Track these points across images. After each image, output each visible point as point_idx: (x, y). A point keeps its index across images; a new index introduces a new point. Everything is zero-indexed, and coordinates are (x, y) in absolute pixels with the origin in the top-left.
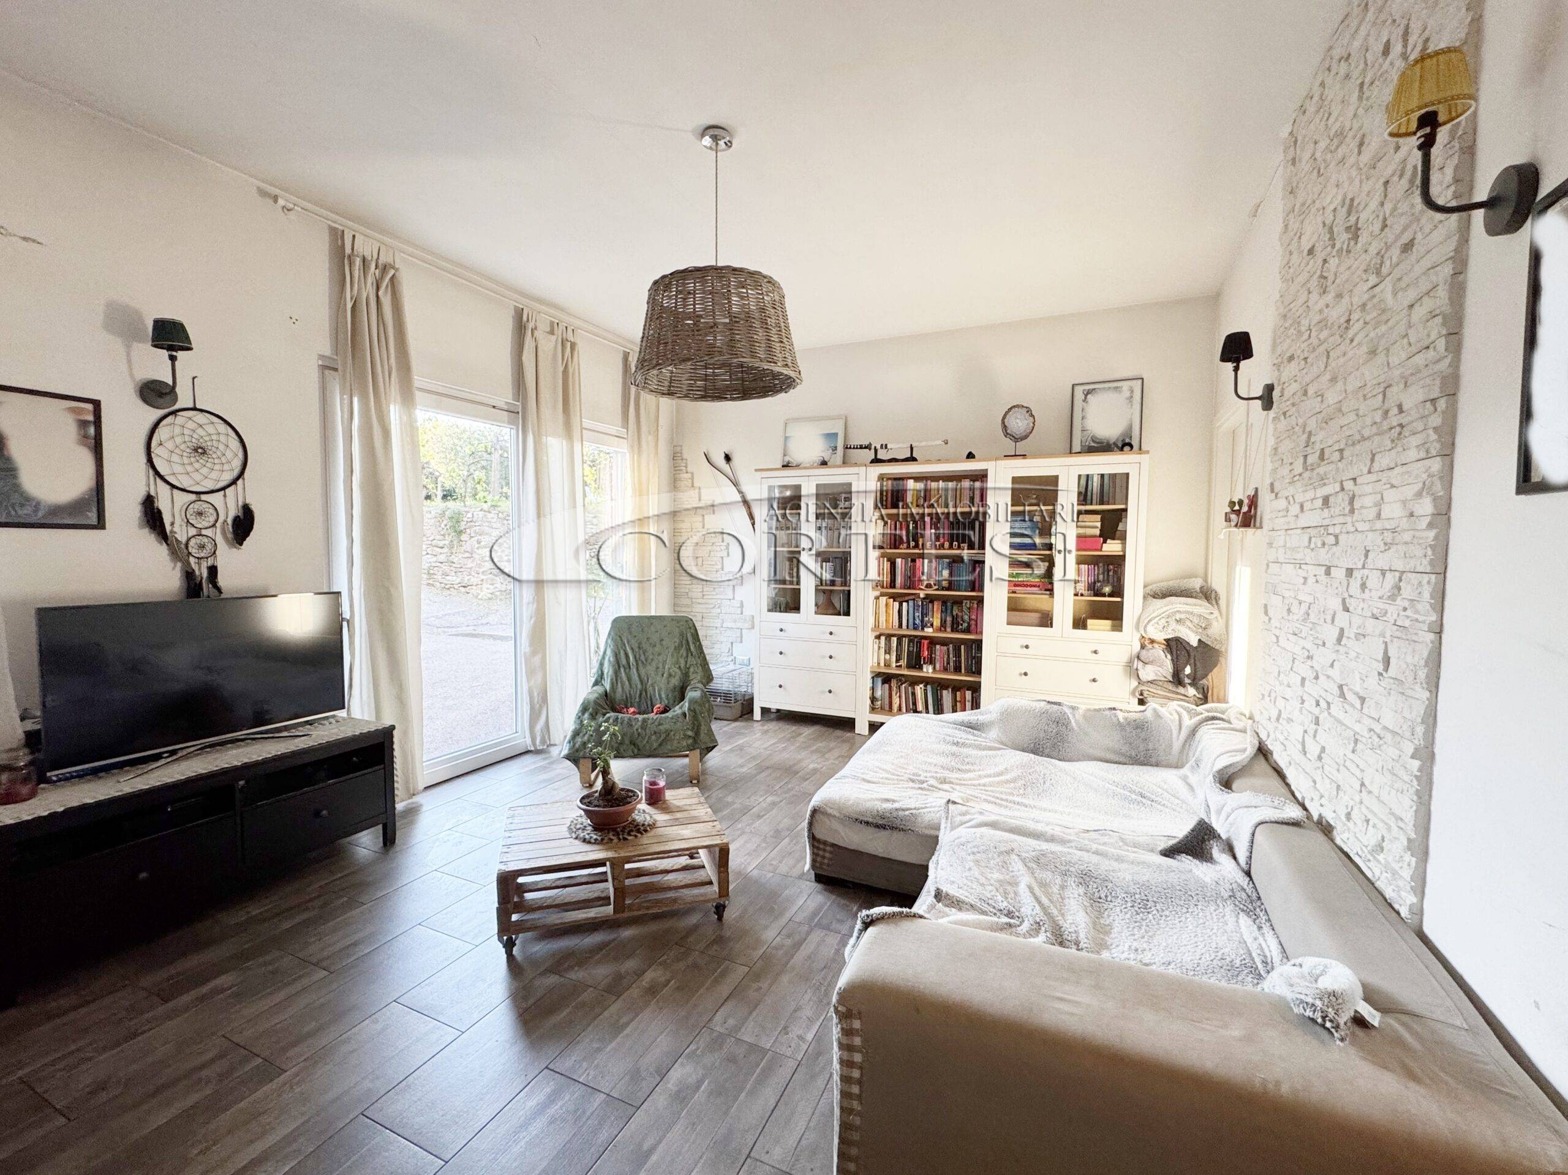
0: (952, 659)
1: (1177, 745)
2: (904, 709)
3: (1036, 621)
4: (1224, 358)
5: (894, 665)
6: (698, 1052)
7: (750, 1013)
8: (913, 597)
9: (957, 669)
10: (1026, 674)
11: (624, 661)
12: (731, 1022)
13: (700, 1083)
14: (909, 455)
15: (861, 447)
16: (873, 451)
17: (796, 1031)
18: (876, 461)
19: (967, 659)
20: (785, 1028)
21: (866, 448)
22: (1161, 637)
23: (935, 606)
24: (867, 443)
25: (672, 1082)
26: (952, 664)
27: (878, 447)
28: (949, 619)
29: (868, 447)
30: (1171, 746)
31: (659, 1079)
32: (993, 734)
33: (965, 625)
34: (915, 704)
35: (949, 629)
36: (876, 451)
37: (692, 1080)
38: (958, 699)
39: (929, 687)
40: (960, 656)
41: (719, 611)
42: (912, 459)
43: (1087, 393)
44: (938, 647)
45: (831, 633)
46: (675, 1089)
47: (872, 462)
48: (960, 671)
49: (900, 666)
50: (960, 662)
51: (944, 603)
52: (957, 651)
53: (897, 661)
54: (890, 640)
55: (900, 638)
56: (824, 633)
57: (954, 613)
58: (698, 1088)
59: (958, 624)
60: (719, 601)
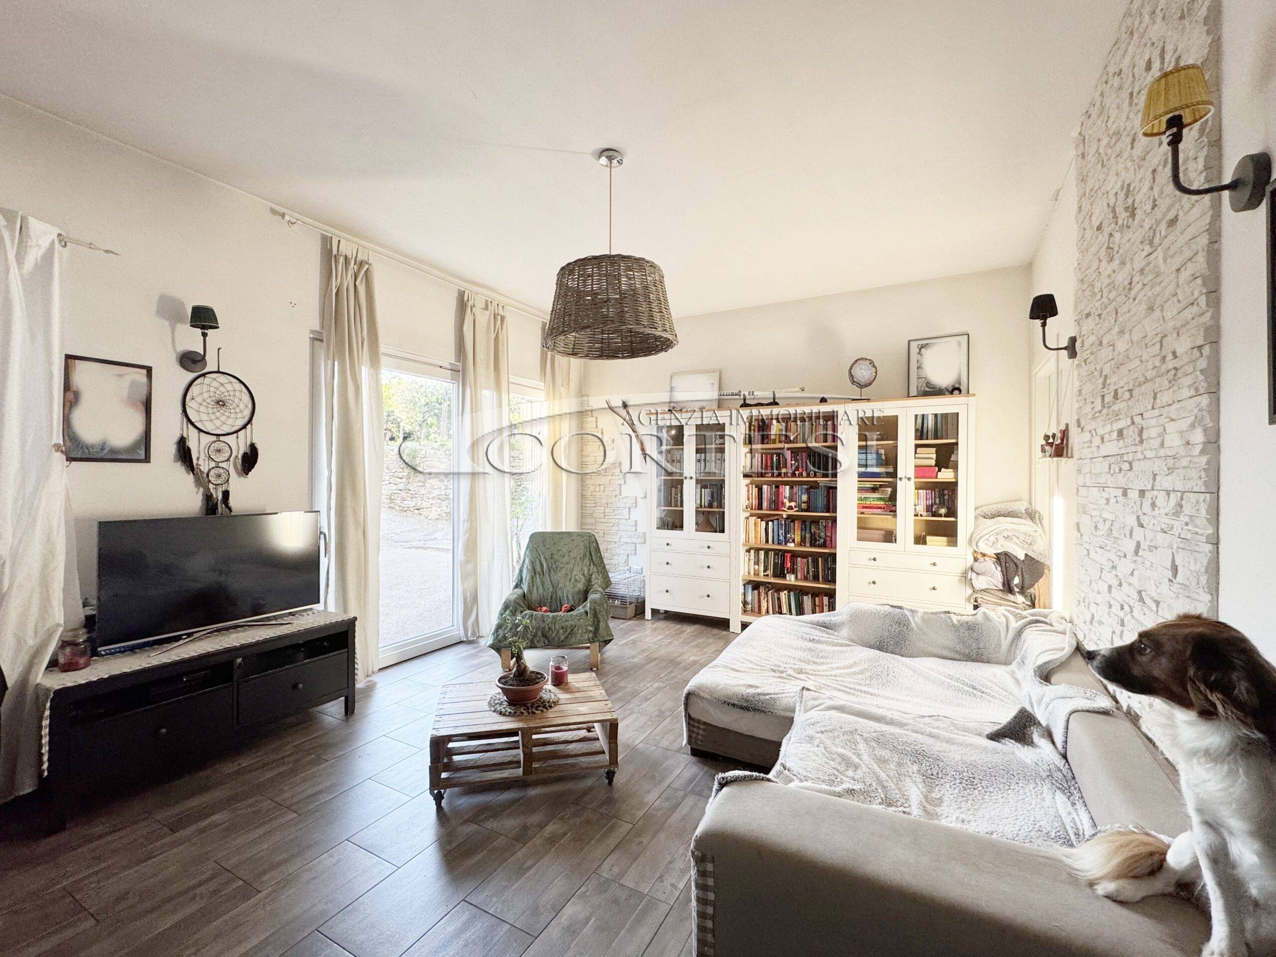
0: (811, 569)
1: (1005, 644)
2: (771, 612)
3: (882, 538)
4: (1032, 317)
5: (762, 574)
6: (588, 894)
7: (631, 864)
8: (777, 517)
9: (816, 578)
10: (874, 583)
11: (538, 569)
12: (616, 870)
13: (588, 919)
17: (669, 880)
18: (745, 405)
19: (823, 570)
20: (661, 877)
22: (991, 551)
23: (796, 525)
24: (737, 391)
25: (565, 917)
28: (808, 535)
29: (738, 394)
30: (999, 645)
31: (554, 914)
32: (845, 632)
33: (822, 541)
34: (780, 607)
35: (808, 544)
37: (582, 916)
38: (817, 603)
39: (792, 594)
40: (818, 568)
41: (617, 528)
42: (775, 403)
43: (922, 347)
44: (799, 559)
45: (709, 547)
46: (567, 923)
47: (742, 406)
48: (818, 580)
49: (767, 575)
50: (818, 572)
52: (815, 563)
53: (765, 571)
54: (758, 553)
55: (767, 551)
56: (702, 547)
57: (813, 531)
58: (587, 923)
59: (816, 540)
60: (618, 521)
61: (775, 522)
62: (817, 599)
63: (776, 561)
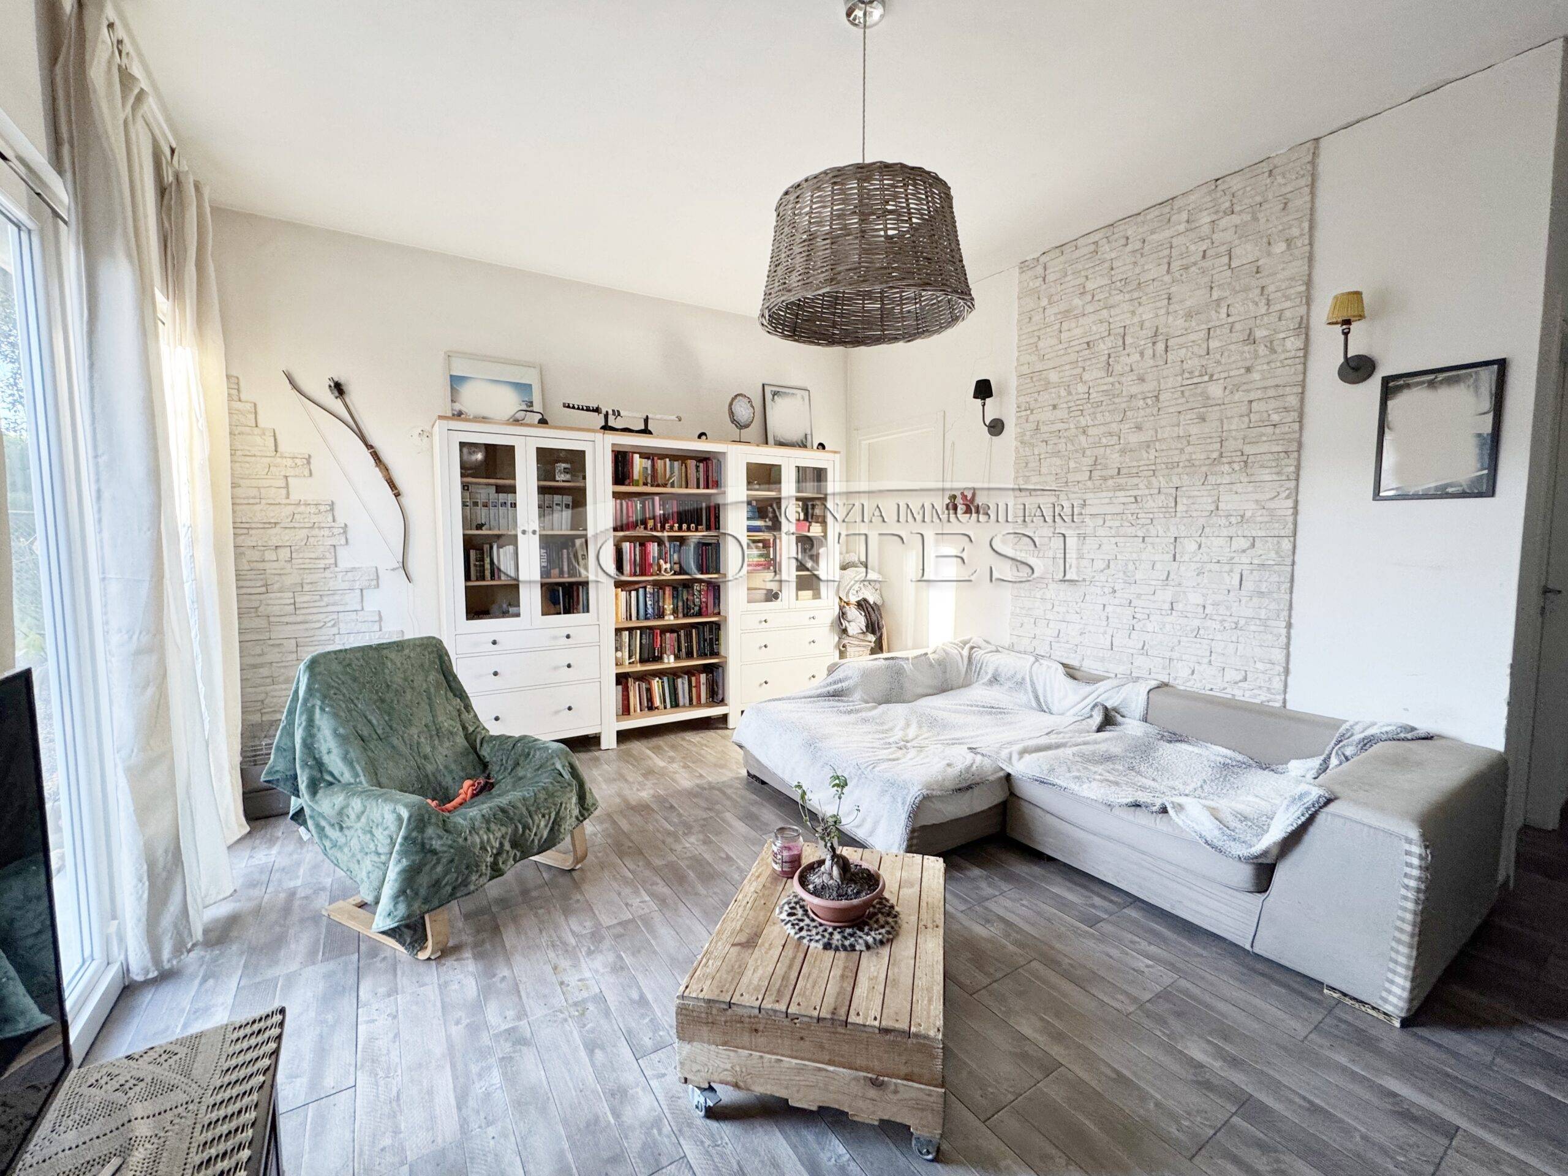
0: (683, 645)
4: (976, 400)
7: (1110, 983)
9: (689, 655)
10: (765, 646)
12: (1121, 997)
14: (643, 427)
15: (588, 409)
16: (602, 416)
19: (699, 643)
20: (1134, 970)
21: (593, 411)
22: (853, 599)
23: (667, 592)
26: (684, 650)
27: (610, 412)
28: (680, 604)
29: (597, 410)
33: (697, 608)
34: (650, 700)
35: (681, 615)
36: (606, 416)
38: (694, 684)
39: (665, 679)
40: (691, 641)
42: (646, 431)
43: (775, 394)
44: (668, 635)
45: (568, 637)
47: (603, 428)
48: (692, 656)
49: (632, 663)
50: (692, 646)
51: (675, 589)
52: (689, 636)
53: (630, 657)
54: (620, 635)
55: (631, 630)
57: (685, 598)
61: (641, 591)
62: (693, 679)
63: (644, 641)
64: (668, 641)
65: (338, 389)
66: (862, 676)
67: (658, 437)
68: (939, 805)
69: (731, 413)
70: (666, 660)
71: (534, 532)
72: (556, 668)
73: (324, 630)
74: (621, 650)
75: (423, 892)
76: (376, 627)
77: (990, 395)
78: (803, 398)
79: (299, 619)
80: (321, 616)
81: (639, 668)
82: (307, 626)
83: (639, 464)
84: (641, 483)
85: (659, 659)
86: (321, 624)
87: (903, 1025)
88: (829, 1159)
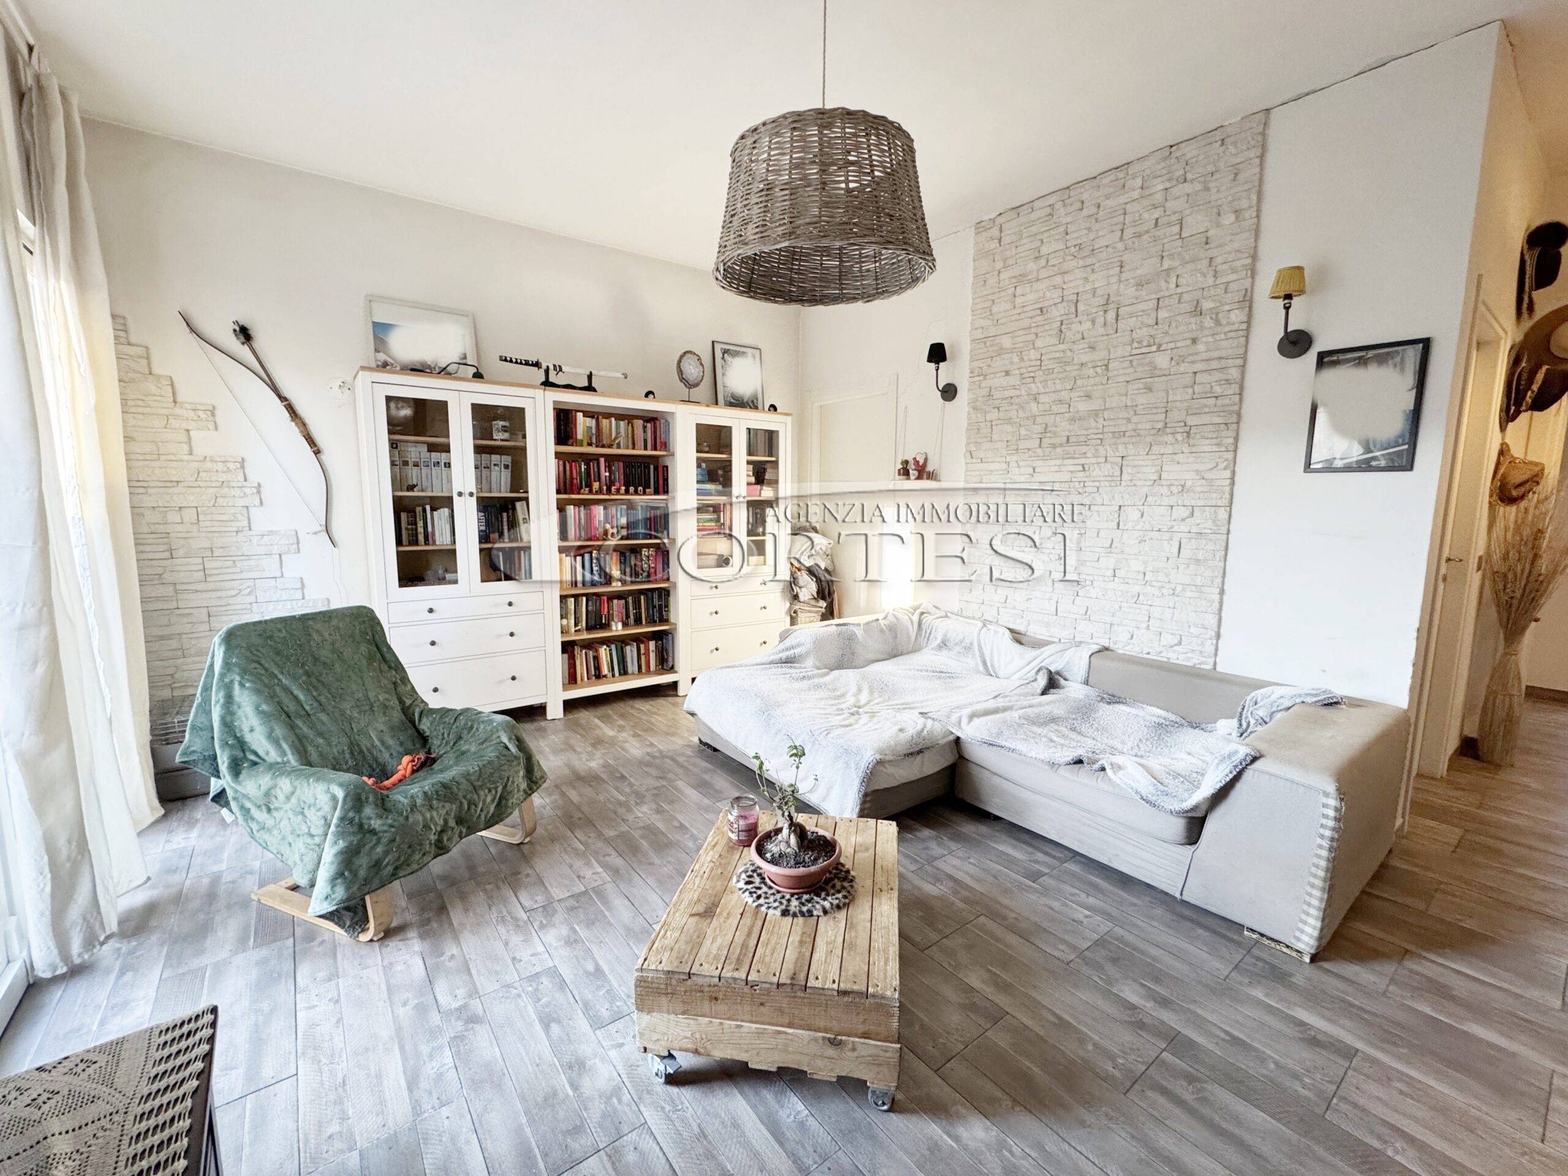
0: (632, 612)
3: (714, 563)
4: (930, 360)
5: (573, 630)
8: (590, 549)
9: (638, 621)
10: (716, 613)
14: (586, 384)
15: (527, 363)
16: (542, 371)
18: (547, 384)
19: (647, 609)
21: (533, 365)
23: (613, 558)
24: (535, 360)
26: (632, 617)
27: (551, 367)
28: (628, 570)
29: (537, 365)
33: (645, 573)
34: (598, 668)
36: (547, 371)
38: (642, 651)
39: (613, 647)
40: (640, 608)
42: (590, 388)
43: (727, 353)
44: (615, 601)
45: (510, 604)
47: (543, 384)
48: (641, 623)
49: (579, 630)
50: (640, 613)
51: (622, 554)
52: (637, 603)
53: (576, 625)
54: (566, 603)
55: (576, 597)
56: (500, 604)
57: (633, 563)
59: (637, 574)
60: (251, 583)
61: (587, 556)
62: (642, 646)
63: (590, 608)
64: (615, 608)
65: (244, 334)
66: (814, 643)
67: (603, 395)
68: (891, 770)
69: (680, 371)
70: (614, 628)
71: (471, 494)
72: (499, 636)
73: (239, 599)
74: (566, 618)
75: (362, 873)
76: (299, 595)
77: (944, 359)
78: (754, 357)
79: (211, 586)
80: (236, 584)
81: (586, 636)
82: (219, 594)
83: (582, 423)
84: (585, 443)
85: (606, 626)
86: (236, 592)
87: (860, 987)
88: (788, 1117)
